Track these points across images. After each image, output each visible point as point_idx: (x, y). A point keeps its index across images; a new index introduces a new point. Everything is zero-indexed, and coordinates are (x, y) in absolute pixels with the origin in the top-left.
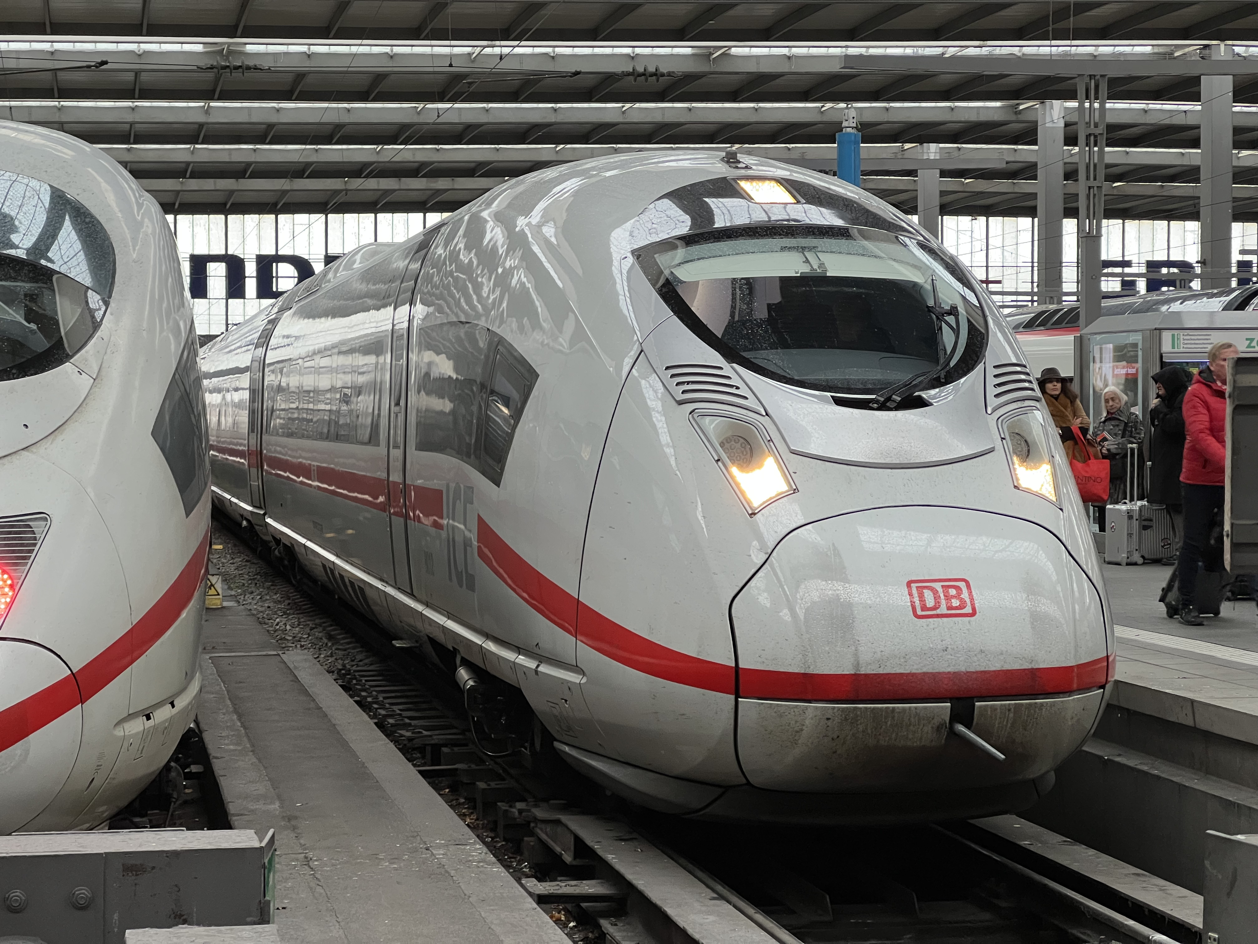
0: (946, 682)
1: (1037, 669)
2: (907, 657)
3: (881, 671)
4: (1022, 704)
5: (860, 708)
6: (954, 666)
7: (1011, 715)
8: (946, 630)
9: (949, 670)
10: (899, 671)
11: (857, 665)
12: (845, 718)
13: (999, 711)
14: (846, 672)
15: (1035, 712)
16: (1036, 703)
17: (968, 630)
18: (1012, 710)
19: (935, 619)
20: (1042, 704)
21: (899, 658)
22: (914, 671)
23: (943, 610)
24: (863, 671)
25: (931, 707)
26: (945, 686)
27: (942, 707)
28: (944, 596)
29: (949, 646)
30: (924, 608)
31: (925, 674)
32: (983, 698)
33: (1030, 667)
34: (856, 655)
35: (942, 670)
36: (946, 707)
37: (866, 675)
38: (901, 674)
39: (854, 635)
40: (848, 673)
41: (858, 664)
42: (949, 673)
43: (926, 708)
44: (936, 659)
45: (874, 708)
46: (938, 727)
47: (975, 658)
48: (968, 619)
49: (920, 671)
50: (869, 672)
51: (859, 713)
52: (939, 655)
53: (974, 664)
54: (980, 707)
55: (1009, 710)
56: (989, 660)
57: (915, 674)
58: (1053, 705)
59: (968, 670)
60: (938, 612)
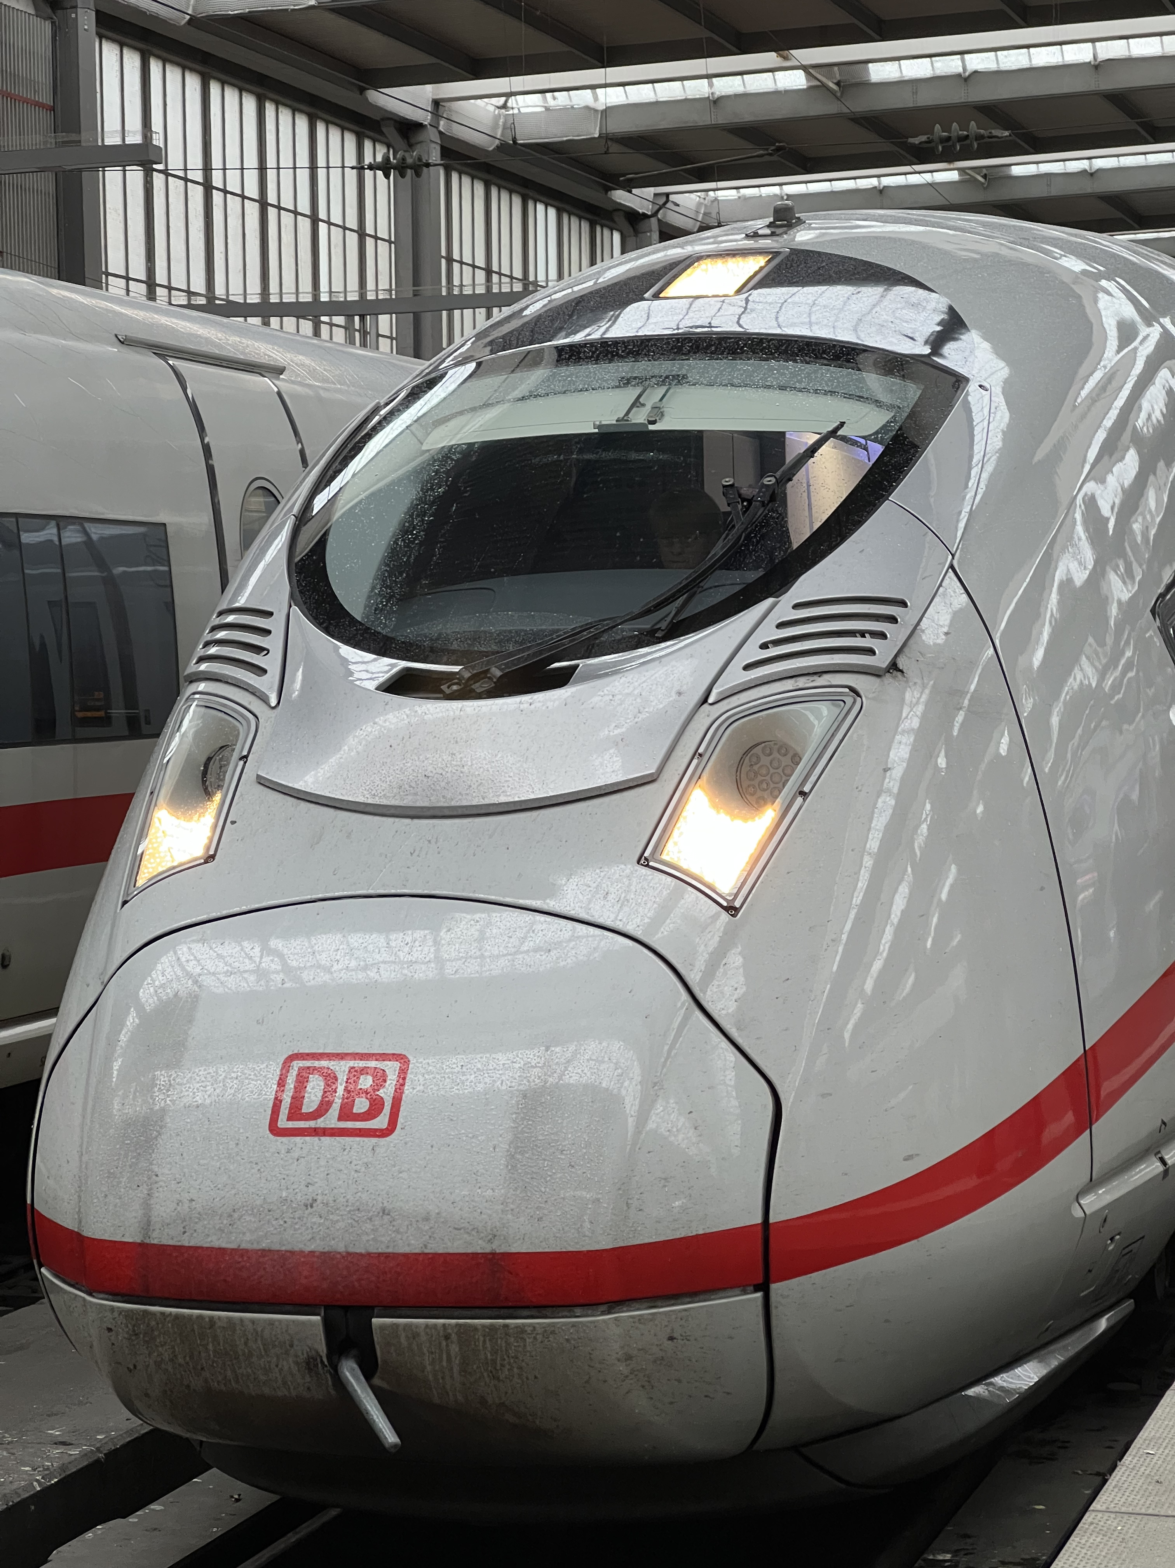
0: (305, 1273)
1: (503, 1254)
2: (236, 1215)
3: (186, 1241)
4: (475, 1328)
5: (153, 1314)
6: (323, 1239)
7: (454, 1348)
8: (323, 1162)
9: (312, 1247)
10: (217, 1244)
11: (147, 1225)
12: (134, 1331)
13: (424, 1338)
14: (128, 1239)
15: (508, 1344)
16: (506, 1326)
17: (367, 1165)
18: (454, 1337)
19: (308, 1139)
20: (521, 1330)
21: (221, 1216)
22: (244, 1246)
23: (331, 1120)
24: (156, 1238)
25: (280, 1321)
26: (304, 1281)
27: (303, 1323)
28: (346, 1089)
29: (319, 1198)
30: (295, 1113)
31: (264, 1252)
32: (391, 1310)
33: (488, 1251)
34: (147, 1206)
35: (298, 1247)
36: (312, 1324)
37: (162, 1249)
38: (222, 1251)
39: (151, 1164)
40: (131, 1240)
41: (149, 1223)
42: (312, 1253)
43: (271, 1323)
44: (289, 1221)
45: (177, 1317)
46: (308, 1363)
47: (368, 1226)
48: (374, 1140)
49: (256, 1246)
50: (166, 1241)
51: (153, 1323)
52: (297, 1215)
53: (365, 1238)
54: (382, 1327)
55: (447, 1337)
56: (397, 1231)
57: (247, 1251)
58: (549, 1332)
59: (351, 1250)
60: (320, 1123)
